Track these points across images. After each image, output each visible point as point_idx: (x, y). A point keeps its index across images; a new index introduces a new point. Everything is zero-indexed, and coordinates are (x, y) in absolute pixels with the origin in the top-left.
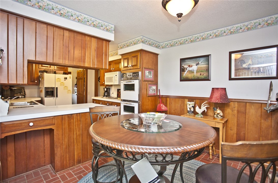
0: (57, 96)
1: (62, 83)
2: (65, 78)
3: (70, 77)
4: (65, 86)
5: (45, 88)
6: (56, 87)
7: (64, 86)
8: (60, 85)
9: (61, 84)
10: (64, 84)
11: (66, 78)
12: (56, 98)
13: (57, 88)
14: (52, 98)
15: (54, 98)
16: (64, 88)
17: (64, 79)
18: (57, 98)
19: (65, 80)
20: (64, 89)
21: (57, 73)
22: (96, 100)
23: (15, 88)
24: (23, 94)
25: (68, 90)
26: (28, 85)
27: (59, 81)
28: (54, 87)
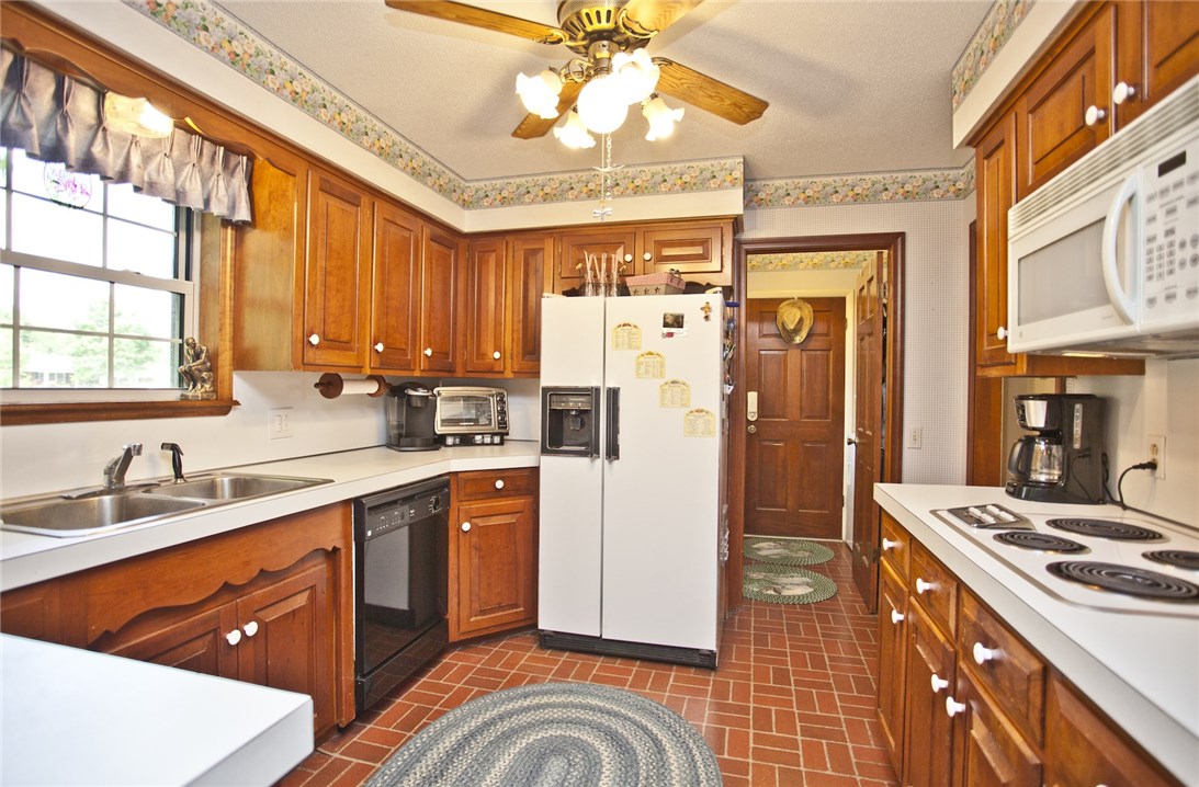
0: (613, 452)
1: (650, 359)
2: (669, 320)
3: (707, 309)
4: (669, 378)
5: (545, 390)
6: (611, 384)
7: (663, 381)
8: (638, 376)
9: (639, 364)
10: (663, 366)
11: (678, 322)
12: (606, 462)
13: (614, 394)
14: (586, 460)
15: (593, 467)
16: (663, 391)
17: (666, 325)
18: (616, 462)
19: (671, 335)
20: (663, 400)
21: (631, 290)
22: (895, 529)
23: (421, 392)
24: (490, 424)
25: (694, 407)
26: (511, 375)
27: (630, 347)
28: (597, 390)
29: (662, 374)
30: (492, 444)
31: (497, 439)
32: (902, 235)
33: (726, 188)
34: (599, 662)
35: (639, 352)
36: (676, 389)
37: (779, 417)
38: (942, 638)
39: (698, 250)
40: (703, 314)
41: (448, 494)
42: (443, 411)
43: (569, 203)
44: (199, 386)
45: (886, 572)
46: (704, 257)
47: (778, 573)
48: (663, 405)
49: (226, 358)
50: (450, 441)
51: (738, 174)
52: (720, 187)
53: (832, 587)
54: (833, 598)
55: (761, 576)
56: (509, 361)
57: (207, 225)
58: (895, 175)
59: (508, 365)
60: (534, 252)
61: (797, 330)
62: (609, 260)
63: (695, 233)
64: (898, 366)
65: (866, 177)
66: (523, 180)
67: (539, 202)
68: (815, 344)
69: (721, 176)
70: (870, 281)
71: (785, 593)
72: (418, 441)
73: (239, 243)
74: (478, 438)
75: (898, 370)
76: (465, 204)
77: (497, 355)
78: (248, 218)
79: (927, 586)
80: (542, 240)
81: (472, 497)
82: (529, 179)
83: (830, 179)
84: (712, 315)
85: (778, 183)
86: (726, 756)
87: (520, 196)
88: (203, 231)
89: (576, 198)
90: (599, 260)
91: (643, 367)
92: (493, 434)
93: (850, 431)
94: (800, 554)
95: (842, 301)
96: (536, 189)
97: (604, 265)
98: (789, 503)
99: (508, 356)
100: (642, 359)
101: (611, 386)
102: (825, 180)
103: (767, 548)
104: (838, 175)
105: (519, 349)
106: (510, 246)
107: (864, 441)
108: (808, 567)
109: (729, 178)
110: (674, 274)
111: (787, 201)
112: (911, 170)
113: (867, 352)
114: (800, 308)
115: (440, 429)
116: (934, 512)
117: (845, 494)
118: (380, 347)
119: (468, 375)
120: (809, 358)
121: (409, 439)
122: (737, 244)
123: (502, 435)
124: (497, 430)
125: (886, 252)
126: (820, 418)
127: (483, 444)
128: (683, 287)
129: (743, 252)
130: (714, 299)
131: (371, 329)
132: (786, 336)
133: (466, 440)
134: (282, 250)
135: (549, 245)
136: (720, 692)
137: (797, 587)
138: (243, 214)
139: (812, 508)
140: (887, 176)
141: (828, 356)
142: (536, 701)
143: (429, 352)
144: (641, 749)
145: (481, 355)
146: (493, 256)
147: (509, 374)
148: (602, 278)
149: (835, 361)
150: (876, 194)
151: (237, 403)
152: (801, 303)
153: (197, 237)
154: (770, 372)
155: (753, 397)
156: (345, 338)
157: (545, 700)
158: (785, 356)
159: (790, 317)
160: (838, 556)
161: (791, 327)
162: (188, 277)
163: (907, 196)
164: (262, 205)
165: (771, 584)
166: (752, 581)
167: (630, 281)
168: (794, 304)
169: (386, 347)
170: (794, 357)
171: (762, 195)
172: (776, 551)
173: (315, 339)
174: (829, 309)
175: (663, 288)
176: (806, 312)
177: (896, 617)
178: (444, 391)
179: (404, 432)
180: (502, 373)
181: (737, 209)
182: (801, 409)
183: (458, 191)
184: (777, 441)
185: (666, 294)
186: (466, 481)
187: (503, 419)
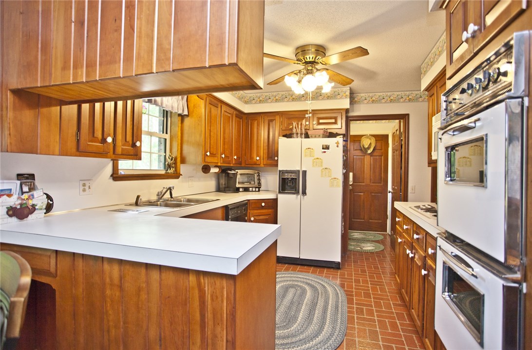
0: (304, 193)
1: (318, 160)
2: (324, 147)
3: (338, 143)
4: (324, 167)
5: (280, 171)
7: (322, 168)
8: (313, 166)
9: (313, 162)
10: (322, 163)
11: (327, 147)
12: (302, 197)
13: (305, 172)
14: (294, 196)
15: (297, 198)
16: (322, 172)
17: (323, 148)
18: (305, 196)
19: (325, 152)
20: (322, 174)
21: (310, 137)
22: (400, 215)
23: (233, 172)
24: (255, 184)
25: (333, 177)
26: (263, 166)
27: (310, 156)
28: (299, 171)
29: (322, 166)
30: (255, 191)
31: (257, 189)
32: (408, 115)
33: (343, 98)
34: (299, 267)
35: (313, 158)
36: (327, 171)
37: (362, 183)
38: (410, 240)
39: (333, 121)
40: (336, 145)
41: (247, 207)
42: (239, 178)
43: (285, 103)
44: (172, 169)
45: (398, 229)
46: (335, 123)
47: (361, 243)
48: (322, 176)
49: (179, 160)
50: (241, 190)
51: (348, 93)
52: (341, 98)
53: (382, 247)
54: (383, 250)
55: (355, 243)
56: (262, 160)
57: (172, 116)
58: (405, 92)
59: (262, 162)
60: (272, 121)
61: (369, 148)
62: (301, 124)
63: (331, 115)
64: (406, 163)
65: (395, 93)
66: (268, 94)
67: (274, 102)
68: (376, 153)
69: (341, 94)
70: (397, 130)
71: (364, 249)
72: (231, 189)
73: (182, 121)
74: (251, 189)
75: (406, 164)
76: (246, 102)
77: (258, 158)
78: (187, 114)
79: (407, 227)
80: (275, 116)
81: (254, 209)
82: (270, 93)
83: (381, 94)
84: (339, 145)
85: (362, 95)
86: (346, 289)
87: (267, 100)
88: (171, 117)
89: (288, 101)
90: (298, 124)
91: (315, 163)
92: (256, 188)
93: (390, 188)
94: (370, 237)
95: (387, 136)
96: (273, 97)
97: (300, 127)
98: (366, 218)
99: (262, 158)
100: (315, 160)
101: (304, 170)
102: (379, 94)
103: (356, 235)
104: (384, 92)
105: (266, 156)
106: (263, 118)
107: (395, 191)
108: (373, 241)
109: (344, 95)
110: (325, 130)
111: (365, 102)
112: (411, 91)
113: (395, 157)
114: (370, 139)
115: (238, 185)
116: (410, 207)
117: (388, 214)
118: (223, 156)
119: (246, 166)
120: (374, 159)
121: (228, 189)
122: (347, 117)
123: (259, 188)
124: (257, 186)
125: (402, 121)
126: (378, 183)
127: (252, 191)
128: (328, 134)
129: (349, 120)
130: (340, 139)
131: (221, 149)
132: (364, 150)
133: (246, 190)
134: (198, 124)
135: (277, 118)
136: (342, 275)
137: (369, 247)
138: (186, 113)
139: (375, 220)
140: (403, 93)
141: (381, 158)
142: (280, 276)
143: (235, 157)
144: (319, 287)
145: (251, 158)
146: (256, 122)
147: (262, 165)
148: (299, 131)
149: (384, 160)
150: (399, 99)
151: (181, 175)
152: (370, 137)
153: (169, 119)
154: (357, 165)
155: (351, 174)
156: (215, 153)
157: (283, 276)
158: (364, 158)
159: (366, 143)
160: (385, 238)
161: (366, 146)
162: (167, 133)
163: (410, 100)
164: (191, 110)
165: (358, 246)
166: (351, 245)
167: (309, 133)
168: (367, 137)
169: (225, 156)
170: (367, 159)
171: (356, 99)
172: (360, 236)
173: (208, 154)
174: (382, 139)
175: (321, 135)
176: (373, 140)
177: (399, 240)
178: (240, 172)
179: (226, 186)
180: (259, 165)
181: (347, 106)
182: (370, 179)
183: (244, 98)
184: (361, 193)
185: (323, 138)
186: (252, 203)
187: (259, 182)
